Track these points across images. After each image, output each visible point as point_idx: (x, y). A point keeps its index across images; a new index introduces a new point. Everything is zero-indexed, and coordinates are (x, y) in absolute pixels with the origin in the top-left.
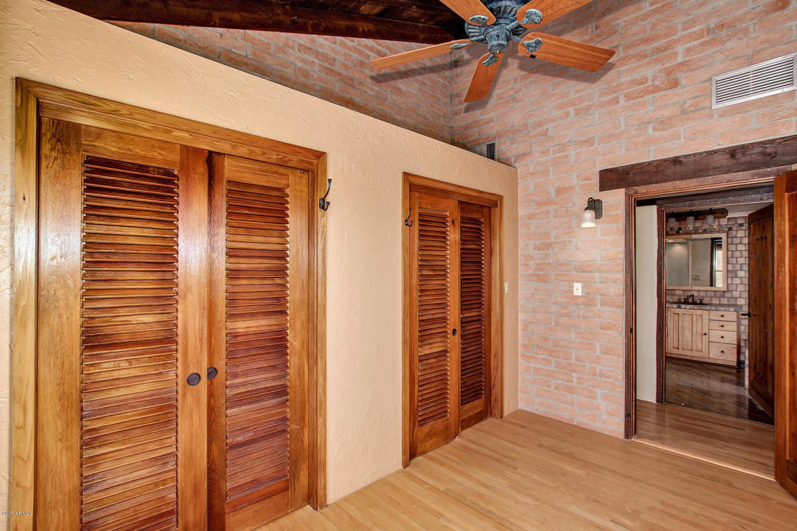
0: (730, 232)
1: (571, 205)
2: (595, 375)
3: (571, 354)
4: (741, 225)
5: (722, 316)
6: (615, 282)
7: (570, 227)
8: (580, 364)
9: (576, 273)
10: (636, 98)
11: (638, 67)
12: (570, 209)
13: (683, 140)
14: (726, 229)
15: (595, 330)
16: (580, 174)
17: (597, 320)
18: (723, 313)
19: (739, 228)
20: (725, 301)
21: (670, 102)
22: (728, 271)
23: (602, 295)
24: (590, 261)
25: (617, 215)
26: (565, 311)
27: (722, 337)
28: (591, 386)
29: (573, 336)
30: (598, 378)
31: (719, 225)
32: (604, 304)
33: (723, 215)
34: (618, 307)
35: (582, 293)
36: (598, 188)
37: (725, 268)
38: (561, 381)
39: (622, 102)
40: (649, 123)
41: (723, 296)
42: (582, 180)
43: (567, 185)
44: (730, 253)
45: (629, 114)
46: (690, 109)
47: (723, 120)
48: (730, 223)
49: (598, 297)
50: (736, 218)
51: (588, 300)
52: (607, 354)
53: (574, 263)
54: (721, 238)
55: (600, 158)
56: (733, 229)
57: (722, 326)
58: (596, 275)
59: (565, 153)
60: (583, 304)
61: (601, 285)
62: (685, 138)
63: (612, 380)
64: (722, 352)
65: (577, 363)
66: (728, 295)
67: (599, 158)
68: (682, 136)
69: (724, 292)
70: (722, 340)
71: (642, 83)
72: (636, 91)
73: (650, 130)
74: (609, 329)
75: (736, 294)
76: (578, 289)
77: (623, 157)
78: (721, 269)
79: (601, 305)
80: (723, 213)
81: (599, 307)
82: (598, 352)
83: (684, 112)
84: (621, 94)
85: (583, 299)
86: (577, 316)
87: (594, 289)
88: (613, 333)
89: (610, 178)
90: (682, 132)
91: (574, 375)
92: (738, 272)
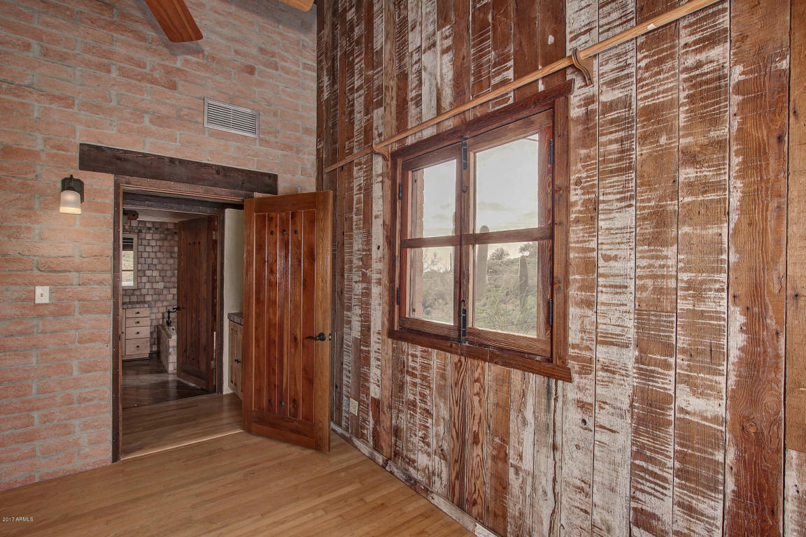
0: (140, 234)
1: (31, 176)
2: (72, 403)
3: (30, 386)
4: (149, 229)
5: (138, 313)
6: (101, 283)
7: (30, 208)
8: (46, 395)
9: (40, 273)
10: (132, 78)
11: (135, 46)
12: (31, 183)
13: (178, 144)
14: (137, 231)
15: (71, 346)
16: (50, 139)
17: (73, 332)
18: (137, 310)
19: (147, 231)
20: (134, 299)
21: (168, 101)
22: (138, 271)
23: (82, 300)
24: (64, 257)
25: (104, 203)
26: (19, 328)
27: (138, 333)
28: (65, 419)
29: (34, 360)
30: (76, 405)
31: (130, 226)
32: (84, 310)
33: (133, 218)
34: (104, 312)
35: (50, 300)
36: (77, 164)
37: (136, 268)
38: (9, 432)
39: (114, 74)
40: (146, 112)
41: (133, 294)
42: (52, 147)
43: (25, 147)
44: (140, 253)
45: (122, 92)
46: (186, 117)
47: (213, 140)
48: (140, 225)
49: (77, 303)
50: (145, 222)
51: (59, 309)
52: (89, 372)
53: (36, 258)
54: (132, 239)
55: (82, 127)
56: (143, 231)
57: (138, 322)
58: (74, 277)
59: (21, 100)
60: (52, 314)
61: (80, 288)
62: (180, 142)
63: (95, 402)
64: (138, 347)
65: (42, 396)
66: (137, 293)
67: (79, 128)
68: (178, 140)
69: (134, 290)
70: (138, 336)
71: (139, 66)
72: (133, 71)
73: (147, 119)
74: (91, 340)
75: (144, 291)
76: (42, 294)
77: (113, 137)
78: (132, 269)
79: (80, 313)
80: (134, 215)
81: (77, 315)
82: (76, 373)
83: (180, 117)
84: (113, 64)
85: (52, 308)
86: (42, 332)
87: (70, 294)
88: (99, 345)
89: (94, 158)
90: (178, 137)
91: (35, 414)
92: (146, 272)
